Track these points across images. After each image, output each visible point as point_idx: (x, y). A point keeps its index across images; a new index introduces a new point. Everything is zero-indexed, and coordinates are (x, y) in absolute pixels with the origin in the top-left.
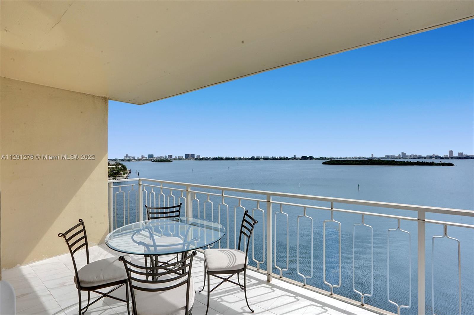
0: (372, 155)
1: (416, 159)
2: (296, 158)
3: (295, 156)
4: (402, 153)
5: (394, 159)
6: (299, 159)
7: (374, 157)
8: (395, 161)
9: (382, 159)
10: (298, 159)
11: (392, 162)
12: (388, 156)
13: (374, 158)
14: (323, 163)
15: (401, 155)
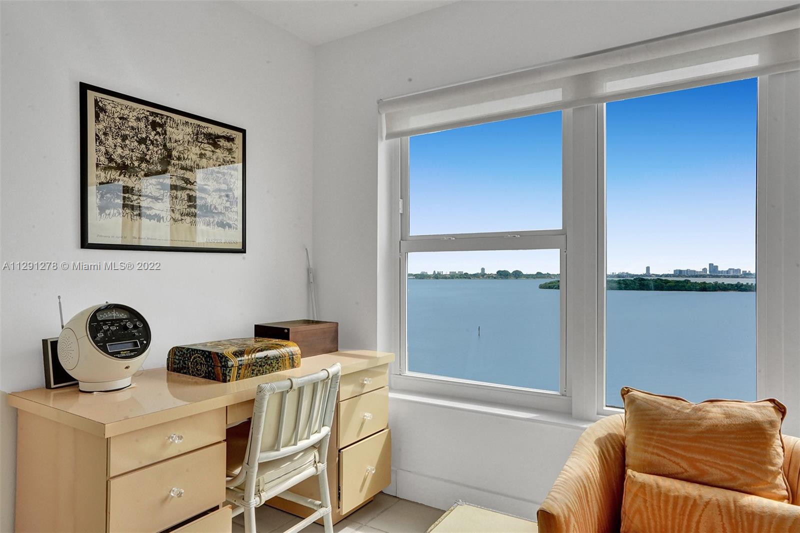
0: (648, 269)
1: (738, 277)
2: (486, 274)
3: (483, 269)
4: (711, 265)
5: (690, 277)
6: (492, 277)
7: (651, 272)
8: (692, 281)
9: (663, 278)
10: (490, 276)
11: (685, 284)
12: (680, 271)
13: (650, 276)
14: (541, 287)
15: (708, 269)
